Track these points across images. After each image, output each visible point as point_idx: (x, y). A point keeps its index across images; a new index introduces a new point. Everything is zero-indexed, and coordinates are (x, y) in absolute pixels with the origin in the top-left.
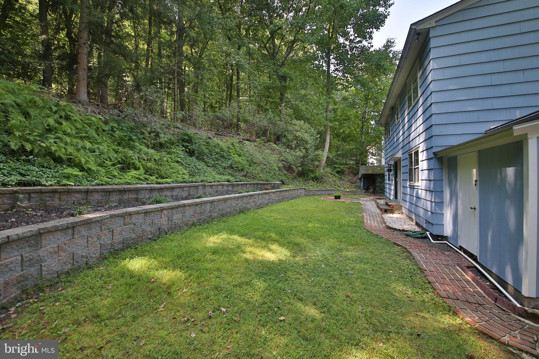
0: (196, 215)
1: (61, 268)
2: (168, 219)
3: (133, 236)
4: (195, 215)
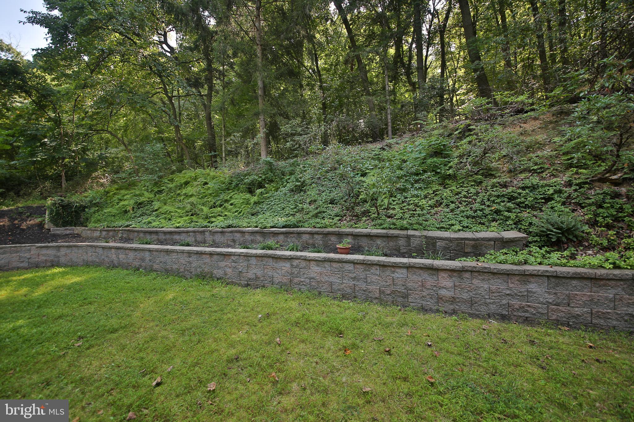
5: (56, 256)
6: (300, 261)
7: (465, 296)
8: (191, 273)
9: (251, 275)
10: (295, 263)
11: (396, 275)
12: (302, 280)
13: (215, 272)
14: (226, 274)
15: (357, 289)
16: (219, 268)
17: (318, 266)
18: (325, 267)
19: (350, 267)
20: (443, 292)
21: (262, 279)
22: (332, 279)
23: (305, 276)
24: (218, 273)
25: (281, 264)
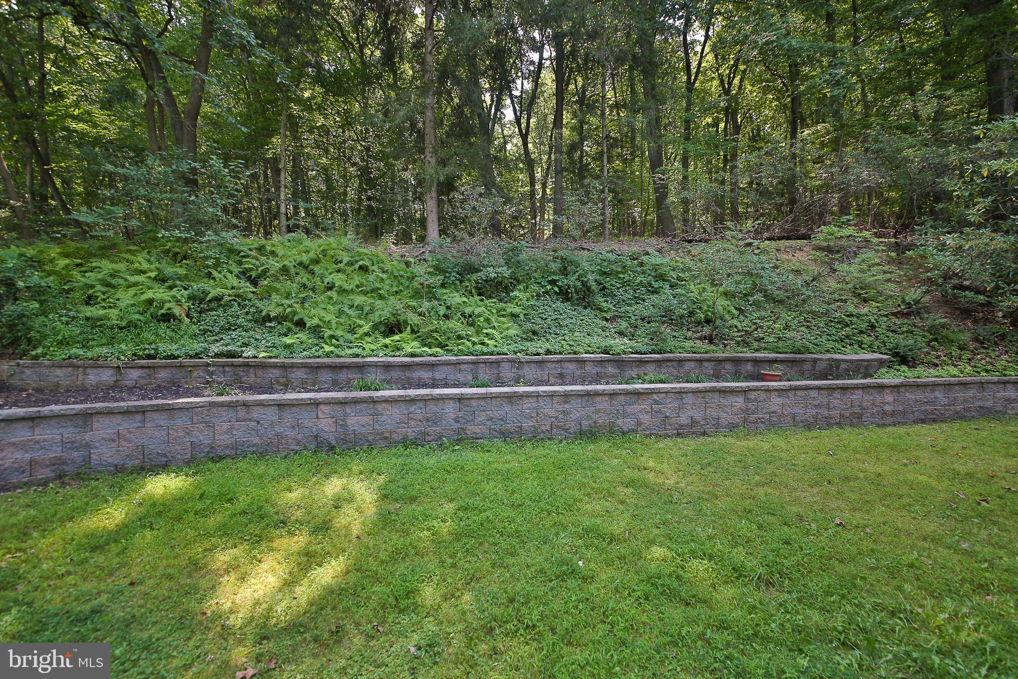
0: (412, 423)
1: (122, 462)
2: (336, 422)
3: (256, 440)
4: (411, 421)
5: (73, 445)
6: (759, 392)
7: (901, 408)
8: (566, 430)
9: (684, 419)
10: (752, 396)
11: (854, 396)
12: (761, 416)
13: (619, 422)
14: (639, 424)
15: (820, 417)
16: (626, 415)
17: (779, 396)
18: (788, 397)
19: (814, 394)
20: (888, 408)
21: (702, 423)
22: (796, 410)
23: (765, 411)
24: (626, 423)
25: (731, 399)
